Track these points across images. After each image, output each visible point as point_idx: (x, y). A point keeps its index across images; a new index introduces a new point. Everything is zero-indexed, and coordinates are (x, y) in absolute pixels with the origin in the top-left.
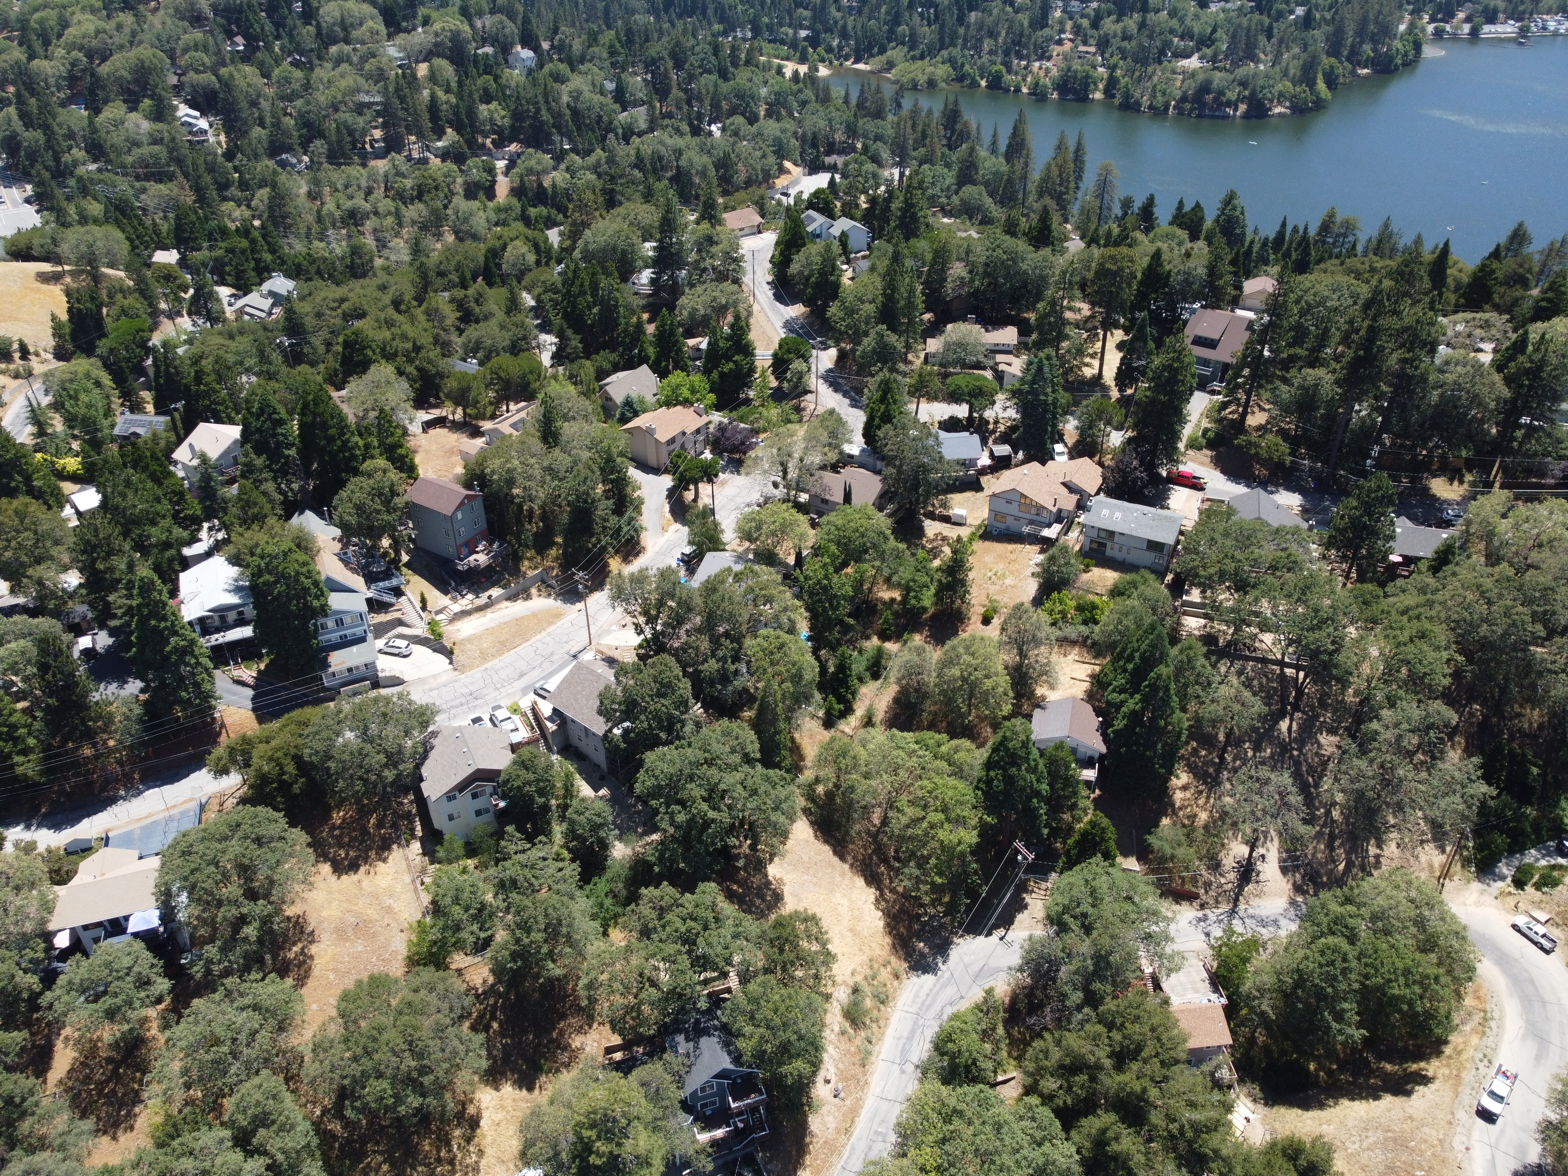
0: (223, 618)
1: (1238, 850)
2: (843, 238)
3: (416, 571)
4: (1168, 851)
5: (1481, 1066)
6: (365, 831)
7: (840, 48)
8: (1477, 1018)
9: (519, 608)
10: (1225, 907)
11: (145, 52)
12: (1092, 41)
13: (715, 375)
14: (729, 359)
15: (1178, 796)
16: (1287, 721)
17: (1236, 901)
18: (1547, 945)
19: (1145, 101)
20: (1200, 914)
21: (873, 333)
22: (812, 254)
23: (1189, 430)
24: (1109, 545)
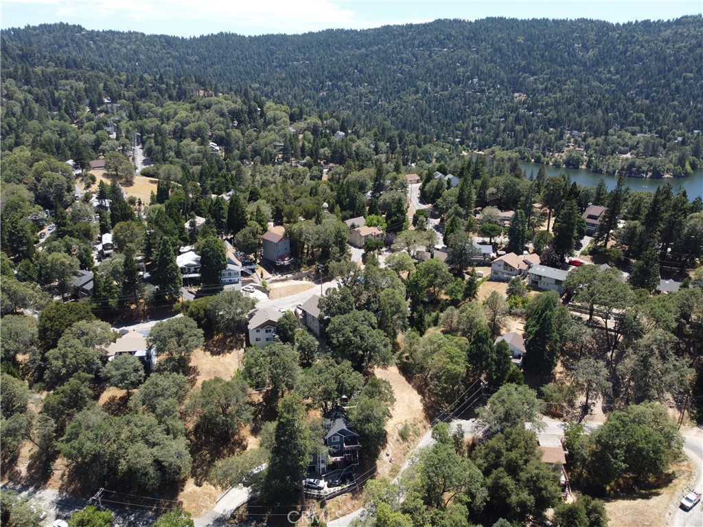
0: (189, 269)
1: (581, 399)
2: (449, 182)
3: (261, 266)
4: (550, 393)
5: (685, 491)
6: (225, 343)
7: (472, 146)
8: (686, 474)
9: (298, 282)
11: (202, 123)
12: (582, 146)
13: (389, 221)
14: (395, 215)
15: (558, 376)
16: (611, 352)
17: (580, 421)
19: (605, 170)
20: (563, 423)
21: (453, 207)
22: (434, 182)
23: (582, 249)
24: (539, 282)
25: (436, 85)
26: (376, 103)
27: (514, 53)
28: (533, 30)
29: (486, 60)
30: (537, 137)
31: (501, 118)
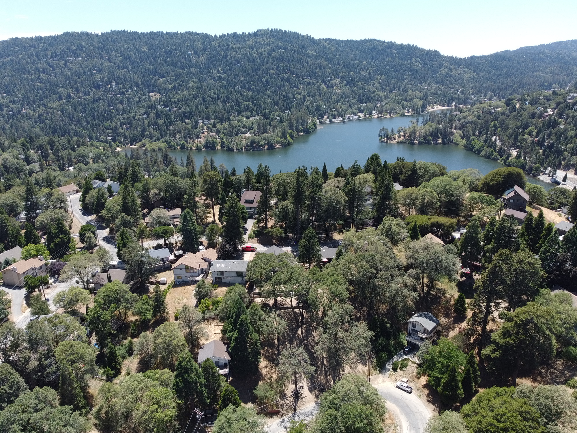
1: (291, 387)
2: (109, 189)
7: (124, 141)
8: (392, 427)
10: (291, 413)
12: (214, 131)
15: (264, 371)
16: (300, 329)
17: (295, 408)
18: (409, 390)
19: (235, 148)
20: (281, 420)
21: (120, 217)
22: (94, 193)
23: (248, 233)
24: (222, 277)
25: (77, 91)
26: (19, 112)
27: (141, 60)
28: (152, 40)
29: (119, 67)
30: (177, 128)
31: (144, 115)
